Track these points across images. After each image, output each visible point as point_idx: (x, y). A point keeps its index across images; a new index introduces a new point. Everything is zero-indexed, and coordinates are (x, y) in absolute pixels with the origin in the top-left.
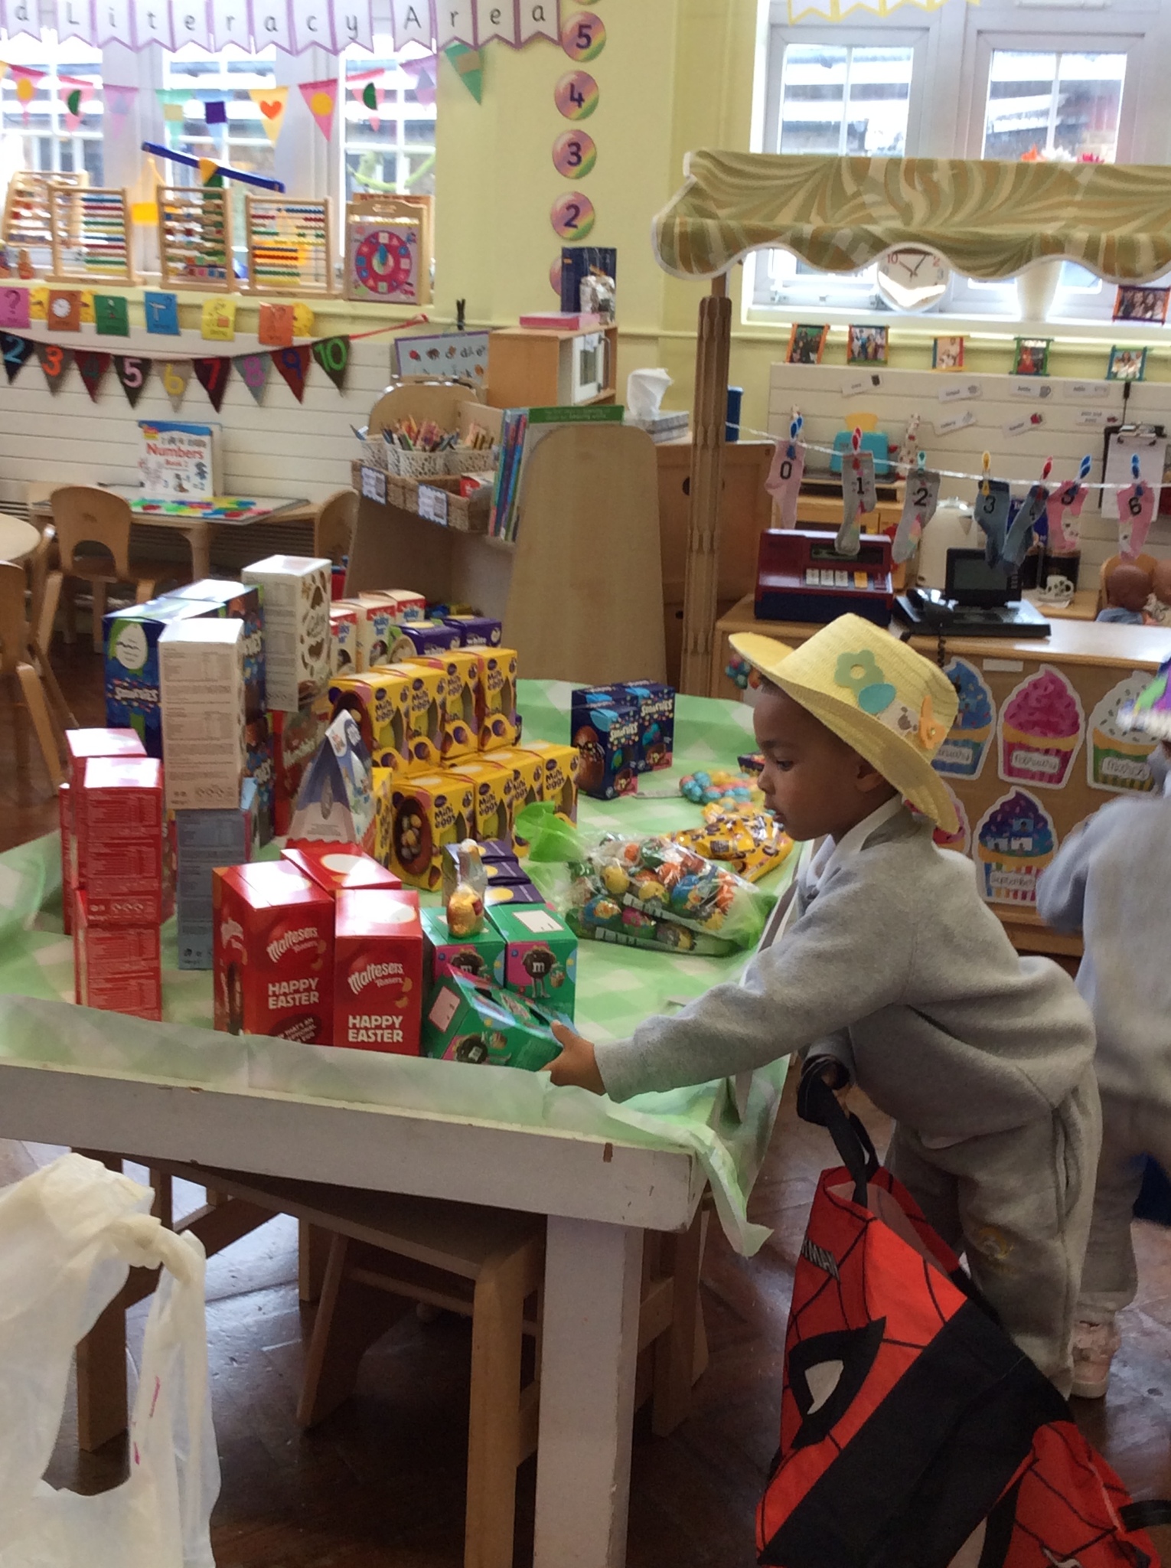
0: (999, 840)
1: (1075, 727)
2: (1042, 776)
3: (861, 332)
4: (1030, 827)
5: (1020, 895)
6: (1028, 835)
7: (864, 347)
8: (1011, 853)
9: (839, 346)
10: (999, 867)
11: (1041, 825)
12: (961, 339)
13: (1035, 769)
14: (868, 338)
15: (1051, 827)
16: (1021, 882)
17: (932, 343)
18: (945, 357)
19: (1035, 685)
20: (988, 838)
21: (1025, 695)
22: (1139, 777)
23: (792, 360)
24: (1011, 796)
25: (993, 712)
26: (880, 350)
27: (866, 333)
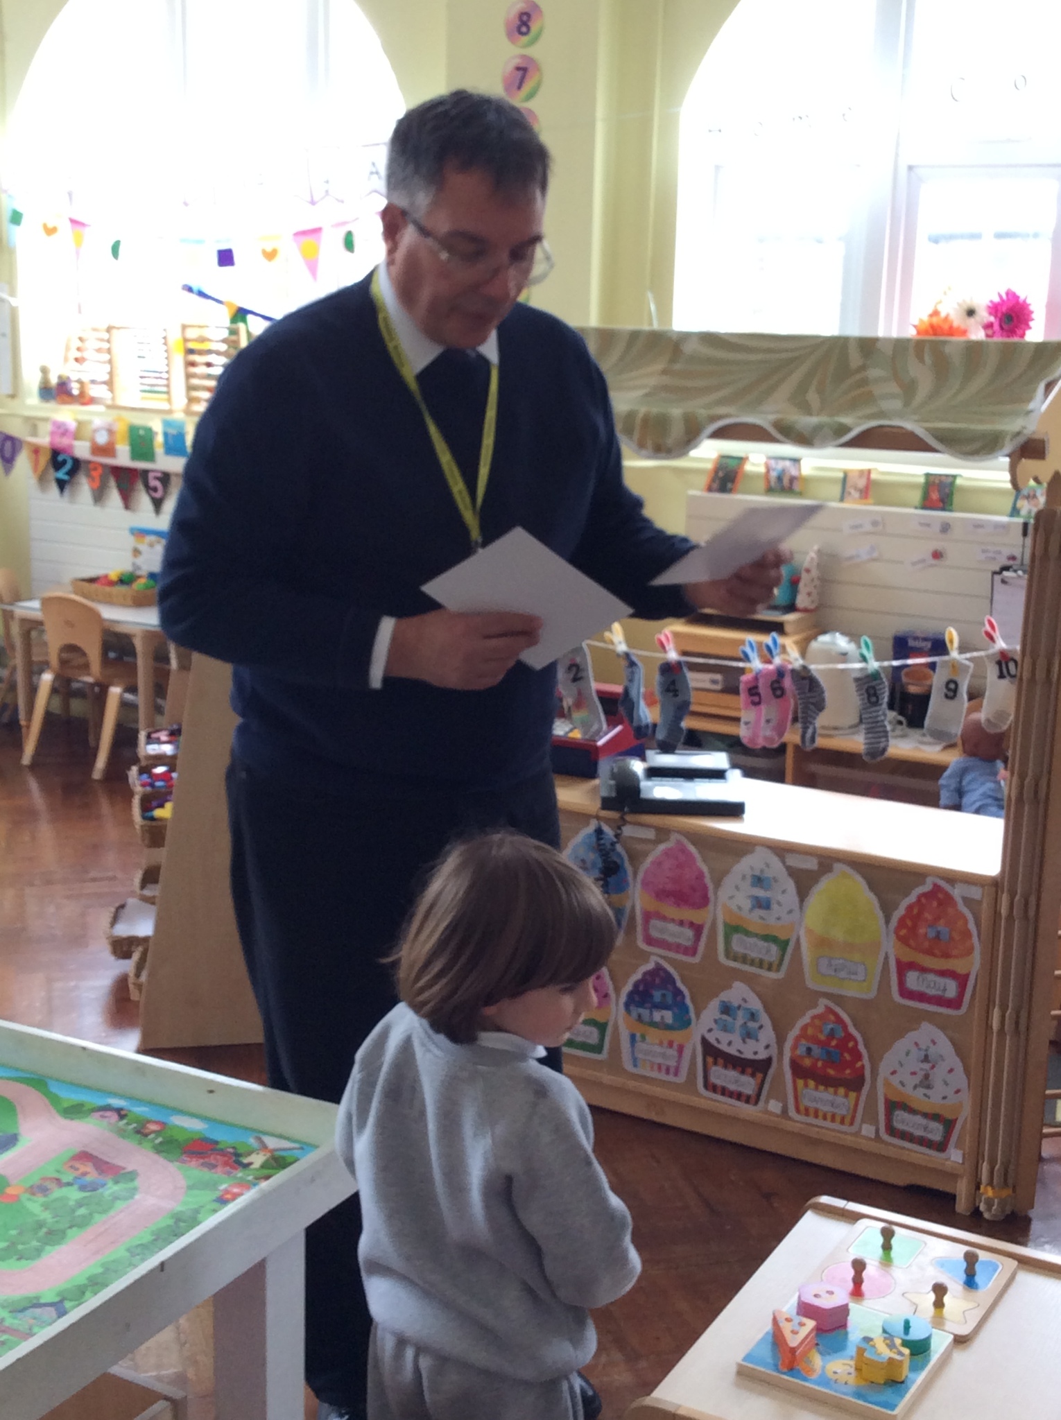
0: (641, 1010)
1: (704, 901)
2: (678, 948)
3: (777, 464)
4: (669, 1000)
5: (664, 1068)
6: (667, 1008)
7: (780, 479)
8: (653, 1024)
9: (754, 476)
10: (643, 1038)
11: (679, 998)
12: (869, 472)
13: (670, 939)
14: (783, 471)
15: (688, 1001)
16: (664, 1055)
17: (841, 475)
18: (853, 491)
19: (667, 853)
20: (632, 1008)
21: (658, 864)
22: (767, 958)
23: (710, 489)
24: (650, 966)
25: (630, 878)
26: (795, 481)
27: (781, 465)
